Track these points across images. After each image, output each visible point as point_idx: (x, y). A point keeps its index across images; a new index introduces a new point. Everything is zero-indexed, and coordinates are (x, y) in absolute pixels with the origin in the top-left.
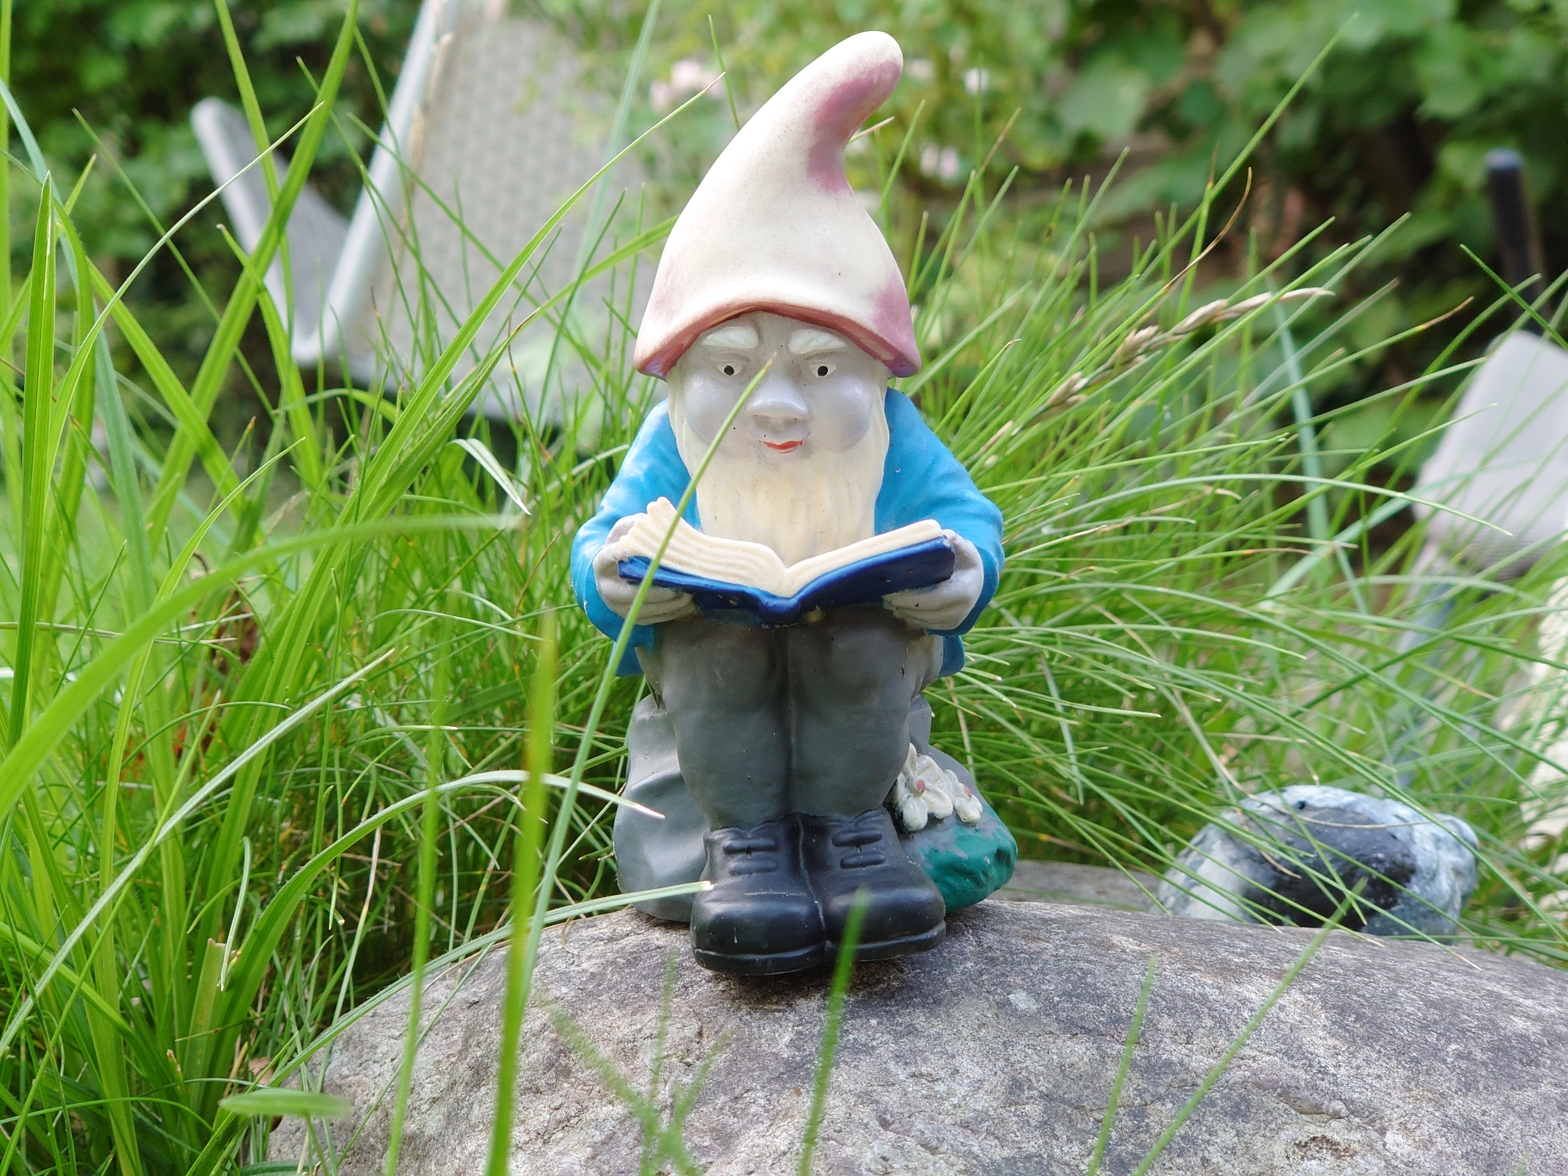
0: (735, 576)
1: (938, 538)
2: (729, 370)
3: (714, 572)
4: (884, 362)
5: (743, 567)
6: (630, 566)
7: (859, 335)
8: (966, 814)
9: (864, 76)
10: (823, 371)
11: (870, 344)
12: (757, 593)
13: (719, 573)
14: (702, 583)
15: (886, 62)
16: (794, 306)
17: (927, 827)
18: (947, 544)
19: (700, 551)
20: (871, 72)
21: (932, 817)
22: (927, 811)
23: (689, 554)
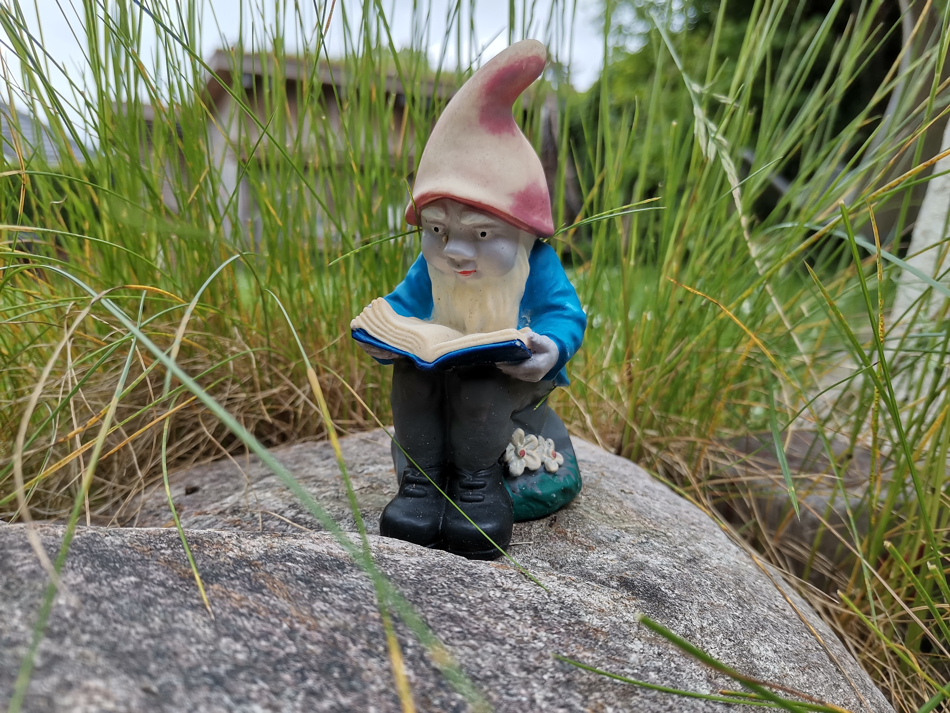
0: (406, 347)
1: (513, 340)
2: (436, 230)
8: (549, 467)
9: (518, 64)
10: (483, 234)
12: (415, 358)
17: (522, 475)
18: (517, 343)
20: (522, 62)
21: (526, 469)
22: (525, 466)
23: (385, 331)
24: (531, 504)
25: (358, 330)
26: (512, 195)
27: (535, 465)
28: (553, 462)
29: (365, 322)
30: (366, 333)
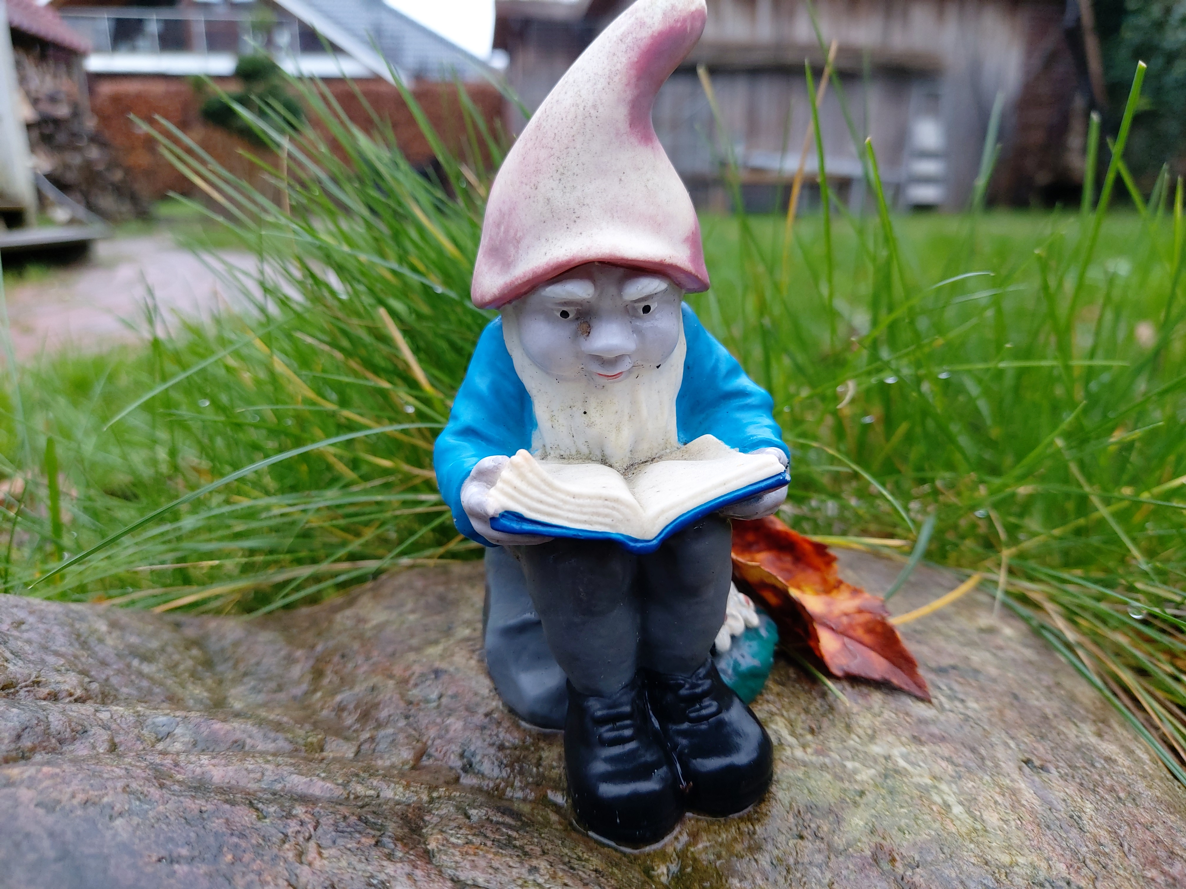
0: (601, 524)
1: (780, 474)
2: (565, 314)
5: (606, 516)
9: (679, 25)
10: (645, 310)
12: (622, 539)
13: (585, 522)
15: (697, 10)
20: (685, 20)
23: (555, 506)
25: (502, 516)
29: (512, 498)
30: (520, 518)
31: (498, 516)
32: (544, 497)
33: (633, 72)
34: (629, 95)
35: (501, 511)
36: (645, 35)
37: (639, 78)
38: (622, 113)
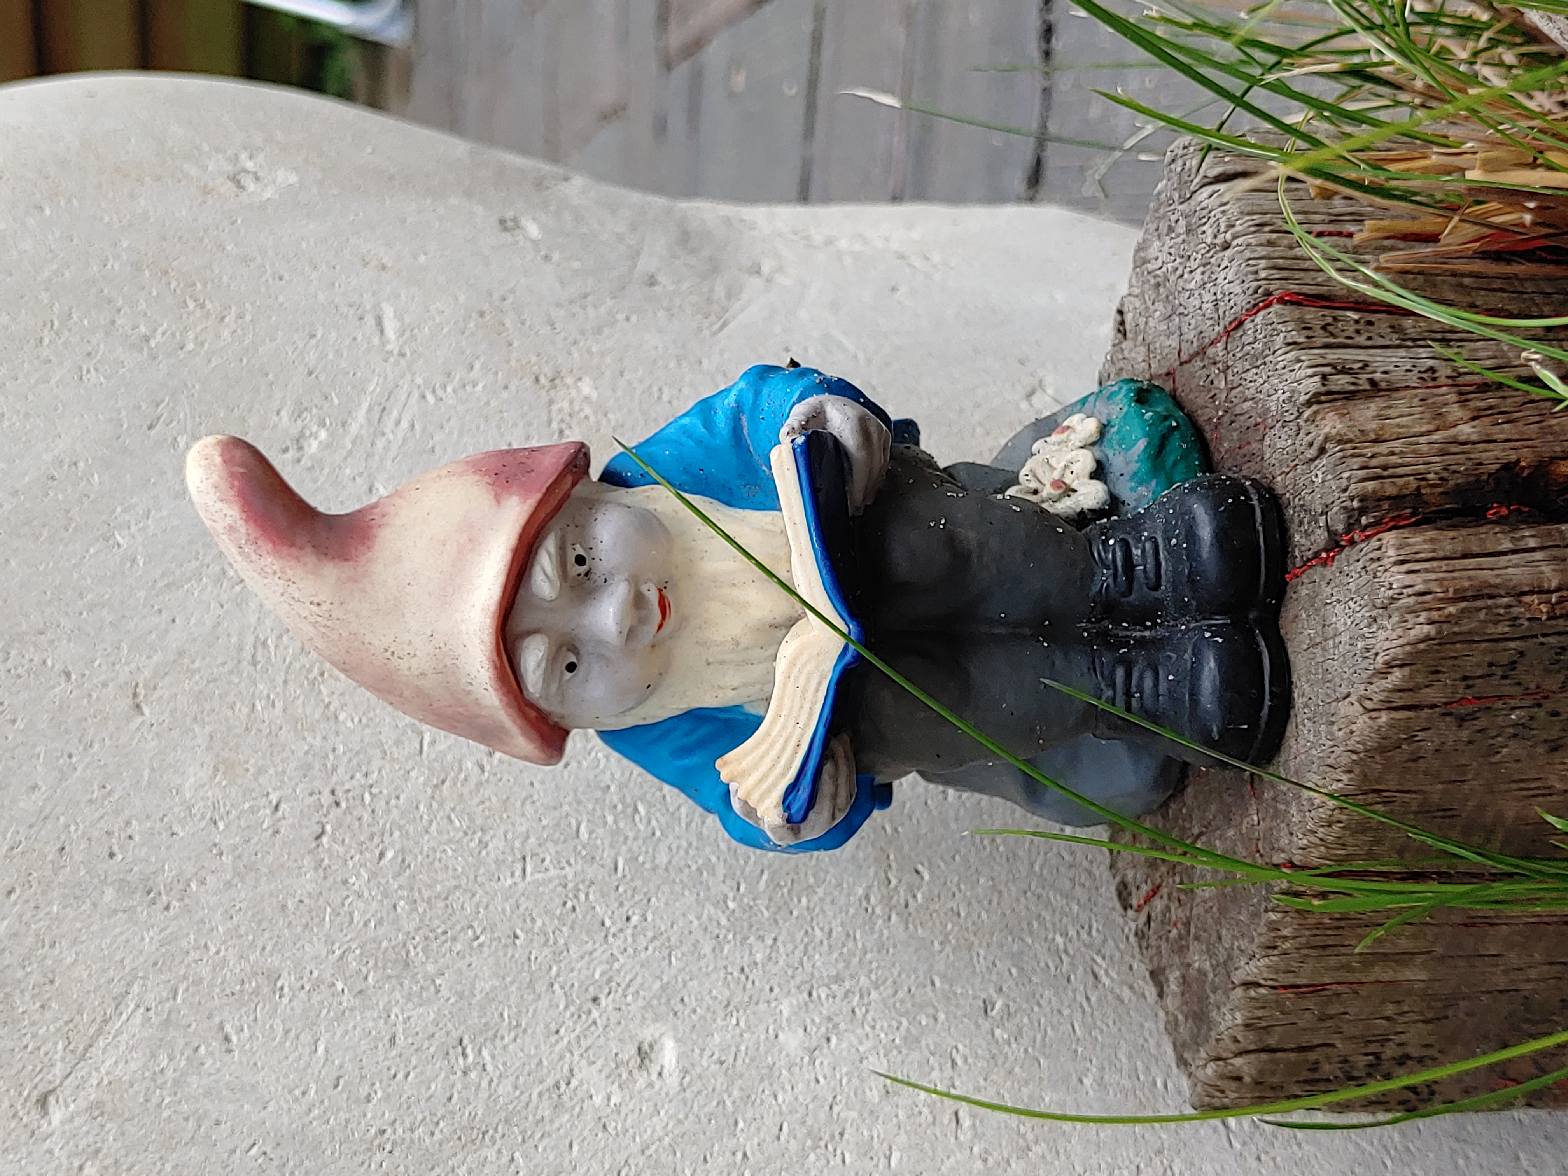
0: (817, 691)
1: (794, 450)
2: (571, 667)
3: (811, 714)
4: (574, 484)
5: (808, 680)
6: (793, 810)
7: (542, 516)
8: (1091, 436)
9: (236, 483)
10: (580, 560)
11: (553, 502)
12: (840, 667)
14: (821, 731)
15: (222, 455)
16: (504, 592)
17: (1106, 483)
18: (801, 440)
19: (784, 727)
20: (232, 475)
21: (1094, 475)
22: (1086, 480)
23: (786, 742)
24: (1170, 460)
25: (787, 808)
26: (498, 499)
27: (1085, 461)
28: (1079, 428)
29: (769, 791)
30: (793, 788)
31: (786, 814)
32: (774, 753)
33: (285, 550)
34: (310, 558)
35: (781, 808)
36: (242, 528)
37: (293, 545)
38: (331, 571)
